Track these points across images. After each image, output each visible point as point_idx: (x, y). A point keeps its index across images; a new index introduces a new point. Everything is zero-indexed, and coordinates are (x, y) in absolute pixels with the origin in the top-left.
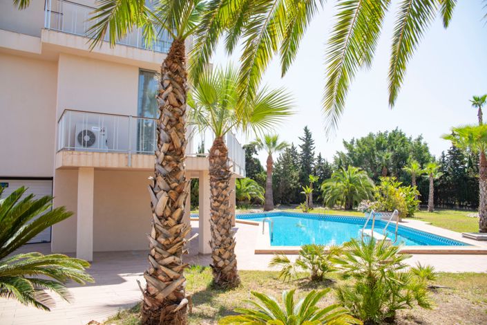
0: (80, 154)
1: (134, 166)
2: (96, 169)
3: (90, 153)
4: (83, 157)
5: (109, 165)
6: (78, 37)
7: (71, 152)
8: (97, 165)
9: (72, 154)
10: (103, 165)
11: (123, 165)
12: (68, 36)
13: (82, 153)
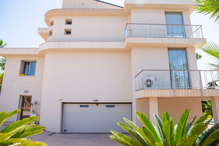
0: (151, 91)
1: (178, 96)
2: (158, 98)
3: (156, 90)
4: (153, 92)
5: (166, 96)
6: (141, 38)
7: (147, 90)
8: (159, 96)
9: (148, 91)
10: (162, 96)
11: (172, 95)
12: (137, 38)
13: (152, 90)
